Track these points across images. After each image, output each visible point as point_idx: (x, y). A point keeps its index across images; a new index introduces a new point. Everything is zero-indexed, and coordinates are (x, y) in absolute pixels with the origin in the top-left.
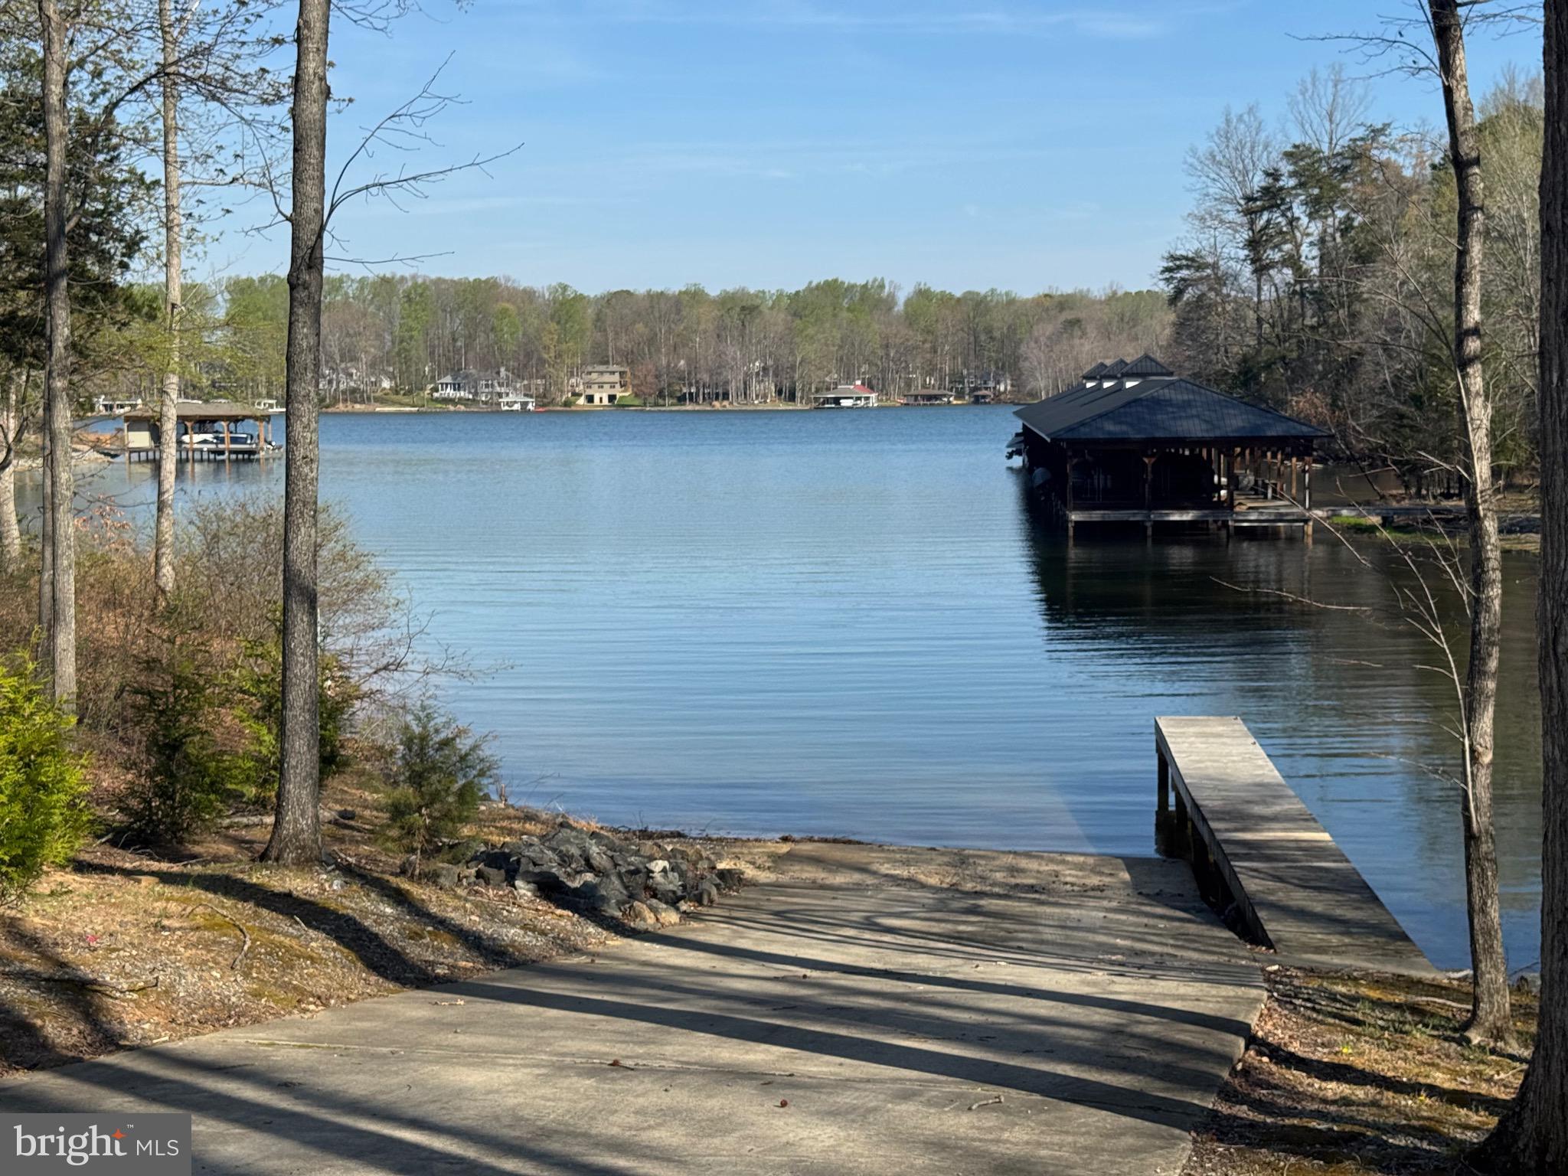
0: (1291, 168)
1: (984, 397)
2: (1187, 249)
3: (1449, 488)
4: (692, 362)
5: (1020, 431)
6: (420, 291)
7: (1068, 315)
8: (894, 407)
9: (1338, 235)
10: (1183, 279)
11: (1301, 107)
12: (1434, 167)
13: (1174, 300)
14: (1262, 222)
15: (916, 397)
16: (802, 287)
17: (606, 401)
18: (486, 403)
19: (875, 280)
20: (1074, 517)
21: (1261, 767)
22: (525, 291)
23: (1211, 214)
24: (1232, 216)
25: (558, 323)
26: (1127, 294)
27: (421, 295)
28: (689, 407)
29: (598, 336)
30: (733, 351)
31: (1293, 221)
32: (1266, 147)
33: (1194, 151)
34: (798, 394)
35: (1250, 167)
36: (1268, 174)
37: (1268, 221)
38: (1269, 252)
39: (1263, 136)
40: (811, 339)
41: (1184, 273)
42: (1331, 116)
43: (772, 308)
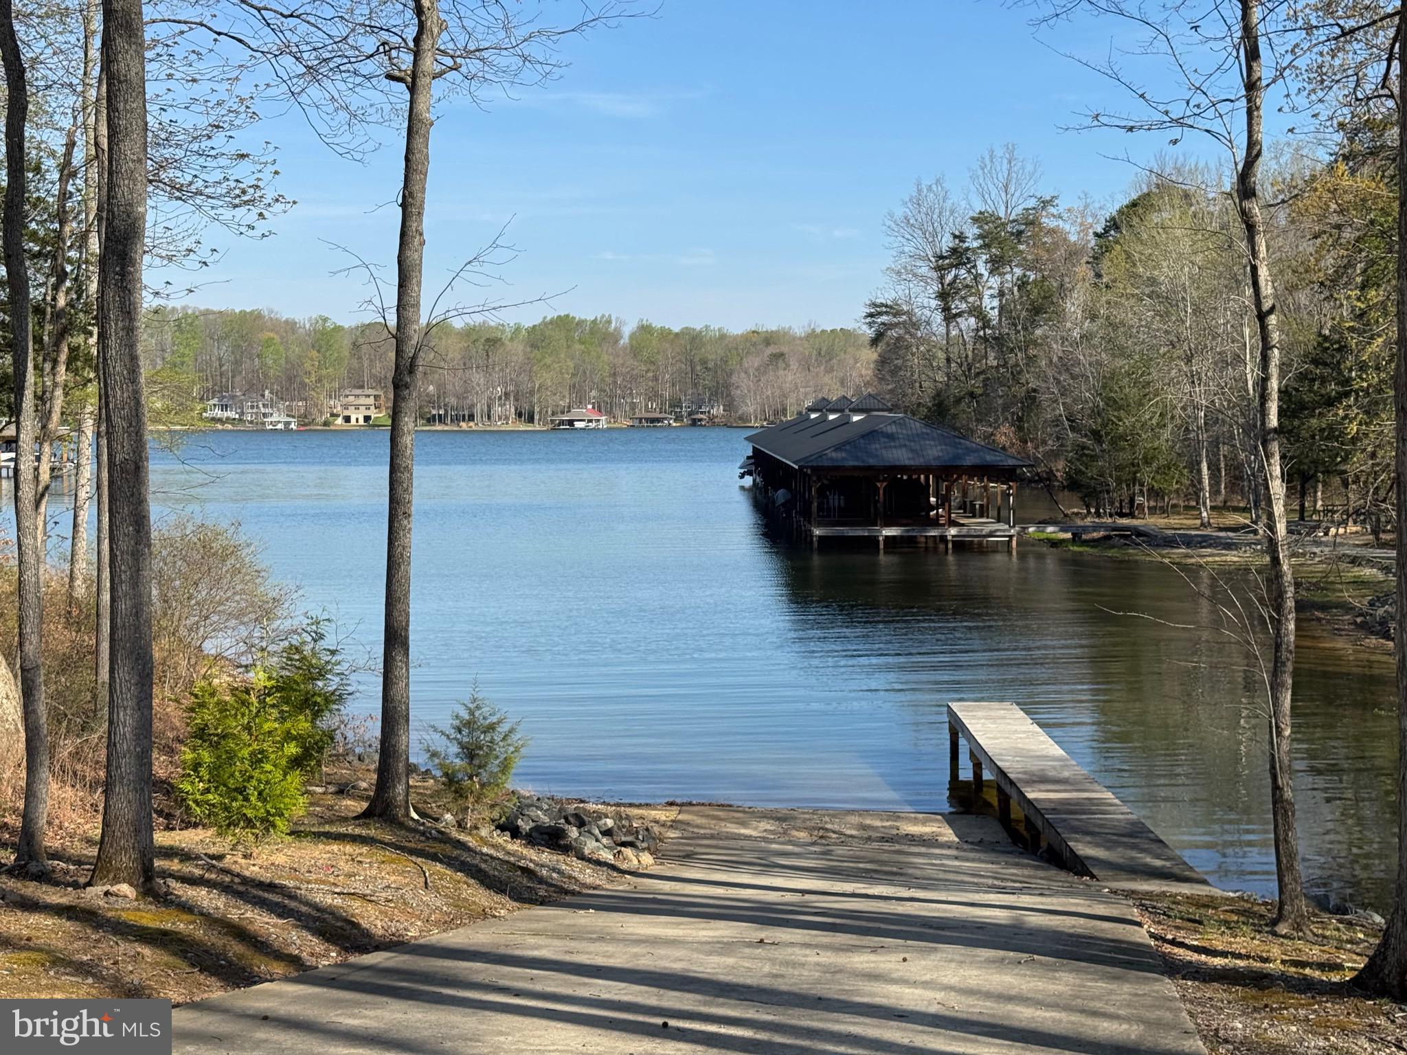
0: (977, 231)
1: (700, 420)
2: (886, 297)
3: (1121, 507)
4: (441, 387)
5: (750, 454)
6: (190, 320)
7: (772, 349)
8: (621, 429)
9: (1016, 289)
10: (883, 324)
11: (981, 180)
12: (1096, 234)
13: (875, 341)
14: (949, 278)
15: (641, 419)
16: (538, 321)
17: (361, 422)
18: (251, 422)
19: (603, 316)
20: (817, 532)
21: (1043, 742)
22: (287, 322)
23: (905, 268)
24: (924, 270)
25: (318, 351)
26: (823, 331)
27: (191, 324)
28: (439, 427)
29: (355, 363)
30: (478, 378)
31: (977, 277)
32: (952, 212)
33: (891, 215)
34: (536, 417)
35: (939, 229)
36: (955, 237)
37: (956, 277)
38: (957, 302)
39: (948, 204)
40: (548, 367)
41: (884, 318)
42: (1006, 187)
43: (512, 339)
